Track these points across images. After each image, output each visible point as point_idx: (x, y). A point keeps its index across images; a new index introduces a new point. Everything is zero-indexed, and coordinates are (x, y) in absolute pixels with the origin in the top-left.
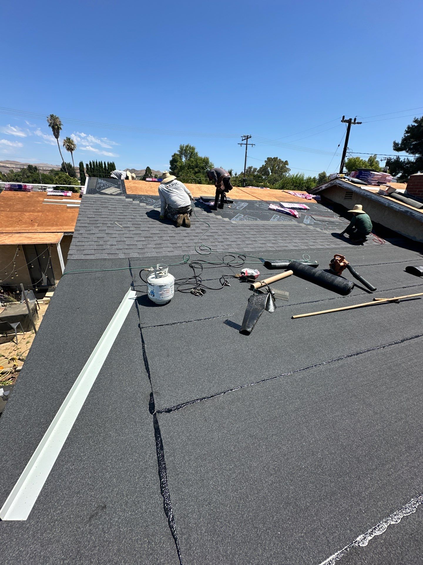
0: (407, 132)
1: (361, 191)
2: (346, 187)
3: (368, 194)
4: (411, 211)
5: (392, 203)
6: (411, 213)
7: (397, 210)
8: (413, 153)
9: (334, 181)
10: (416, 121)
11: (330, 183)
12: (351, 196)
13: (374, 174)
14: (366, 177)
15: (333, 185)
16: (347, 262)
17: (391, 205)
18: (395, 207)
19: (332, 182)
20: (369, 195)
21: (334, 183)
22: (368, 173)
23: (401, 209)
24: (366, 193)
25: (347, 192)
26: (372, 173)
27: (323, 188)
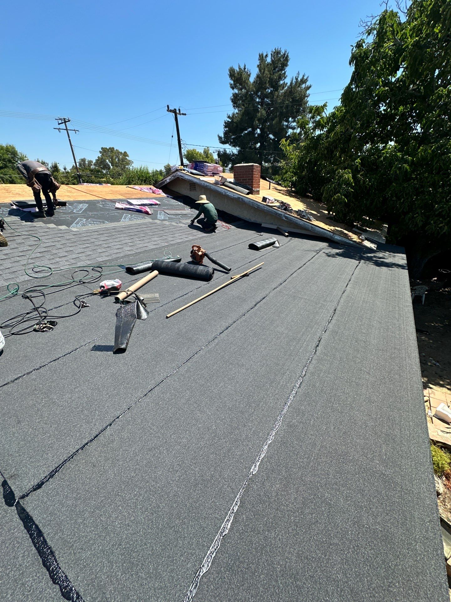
0: (225, 127)
1: (201, 182)
2: (187, 179)
3: (208, 184)
4: (241, 197)
5: (227, 192)
6: (242, 199)
7: (232, 198)
8: (234, 146)
9: (176, 173)
10: (229, 117)
11: (172, 175)
12: (195, 188)
13: (207, 165)
14: (202, 168)
15: (176, 177)
16: (204, 251)
17: (227, 194)
18: (230, 195)
19: (174, 174)
20: (208, 186)
21: (176, 176)
22: (202, 164)
23: (235, 197)
24: (206, 184)
25: (190, 184)
26: (205, 165)
27: (168, 181)
